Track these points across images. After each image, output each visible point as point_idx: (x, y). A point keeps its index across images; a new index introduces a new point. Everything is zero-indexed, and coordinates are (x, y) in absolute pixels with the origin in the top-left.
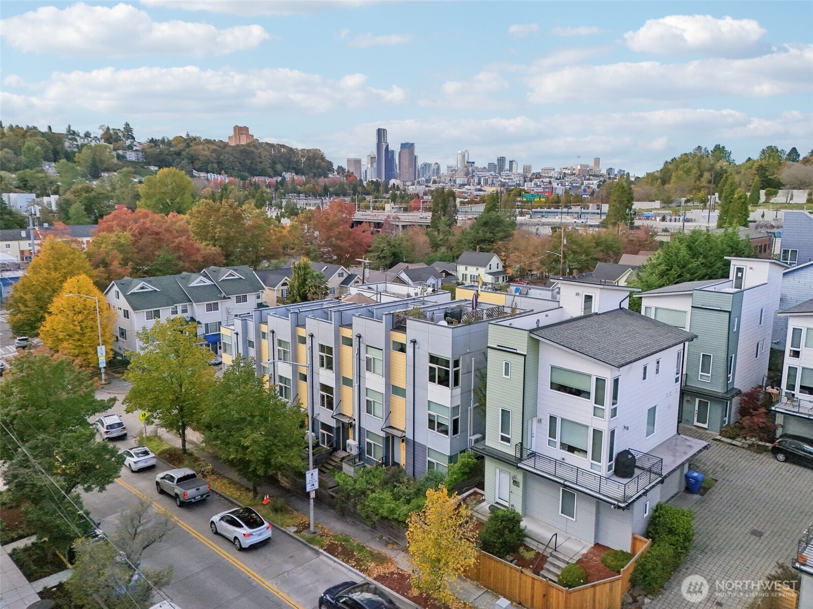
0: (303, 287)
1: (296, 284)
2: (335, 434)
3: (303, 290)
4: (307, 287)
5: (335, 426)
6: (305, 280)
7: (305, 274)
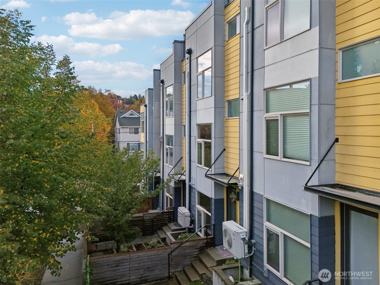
2: (213, 211)
5: (213, 197)
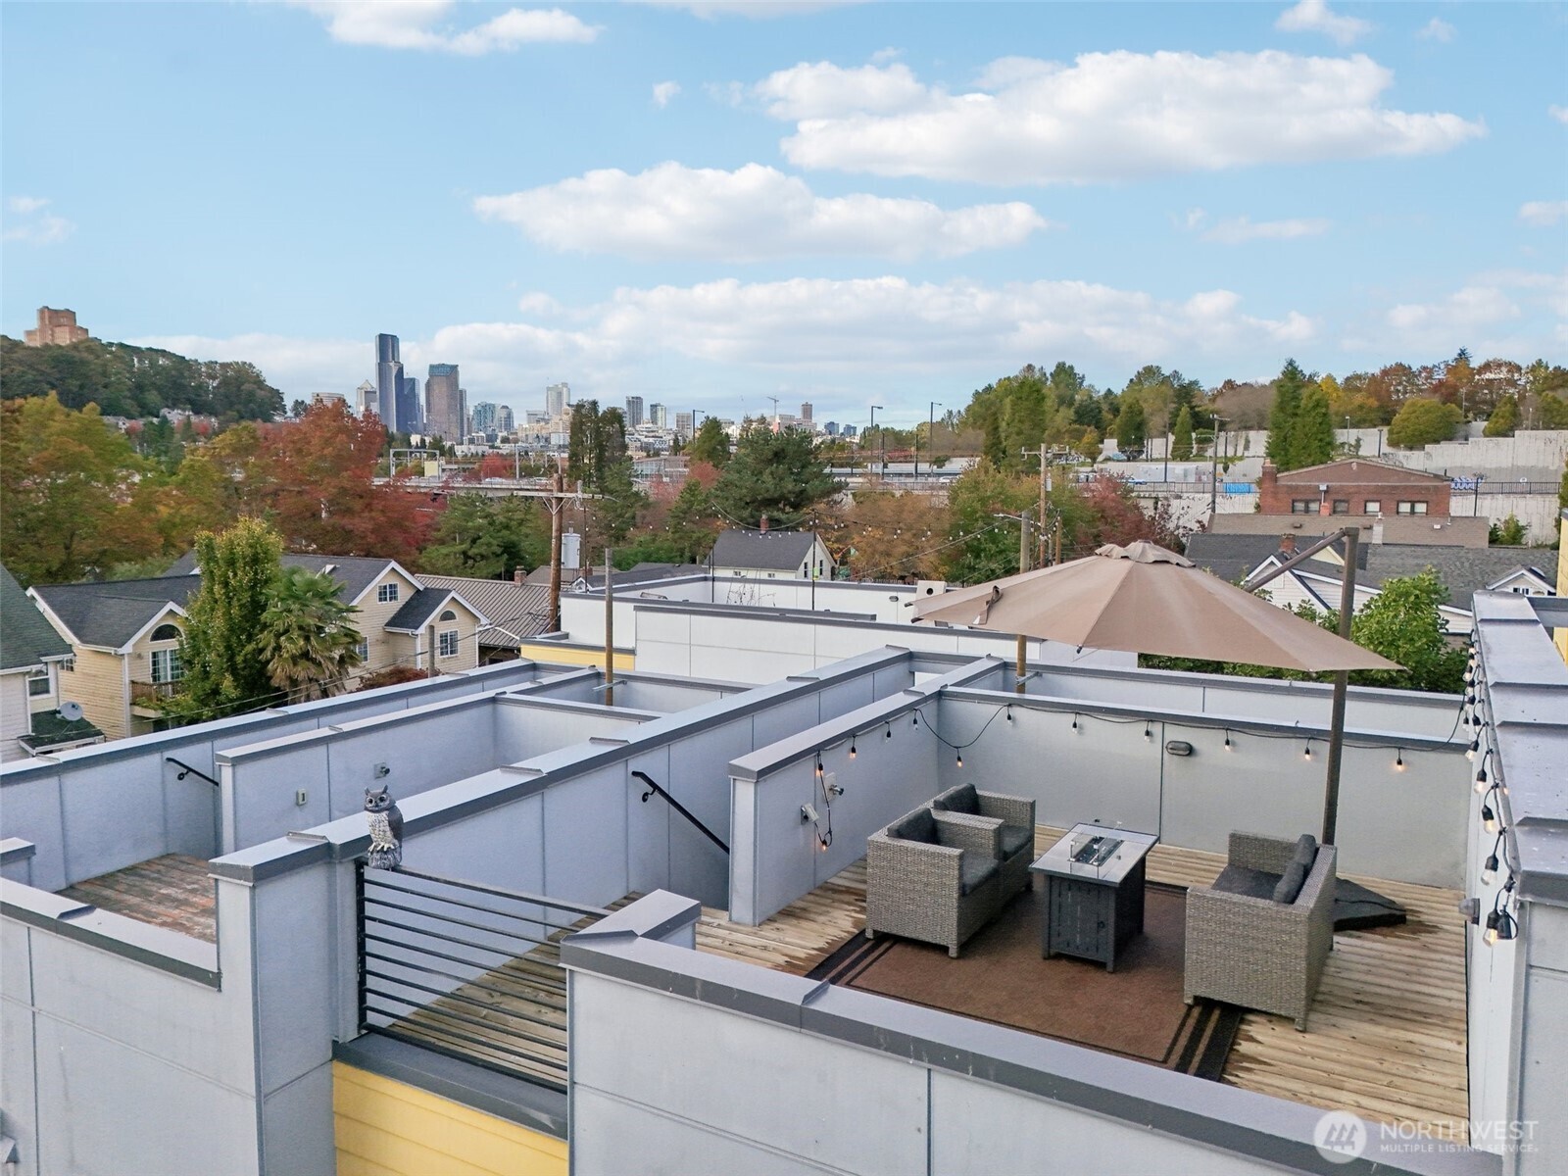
0: (250, 638)
1: (219, 624)
3: (250, 648)
4: (265, 638)
6: (257, 607)
7: (255, 584)
